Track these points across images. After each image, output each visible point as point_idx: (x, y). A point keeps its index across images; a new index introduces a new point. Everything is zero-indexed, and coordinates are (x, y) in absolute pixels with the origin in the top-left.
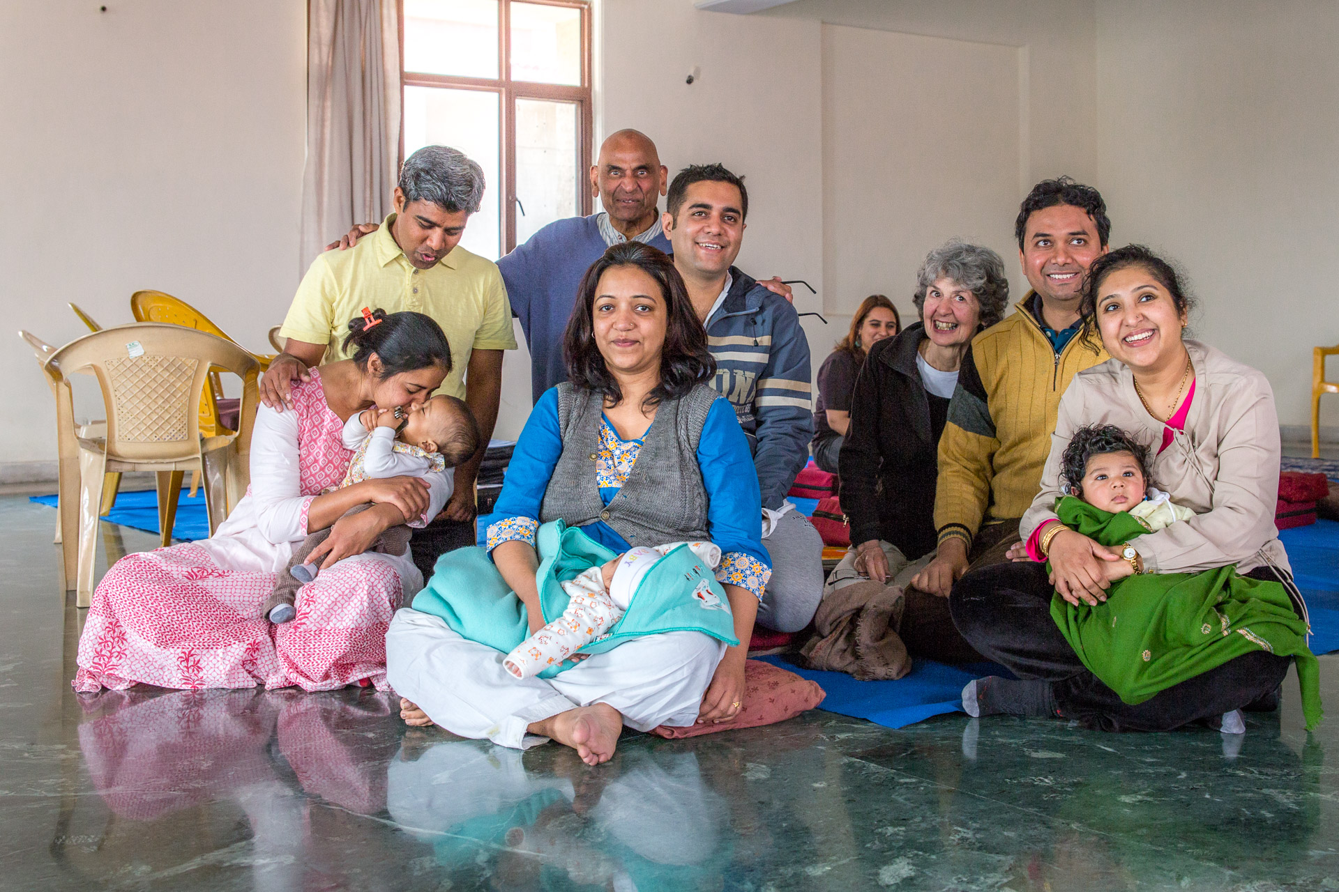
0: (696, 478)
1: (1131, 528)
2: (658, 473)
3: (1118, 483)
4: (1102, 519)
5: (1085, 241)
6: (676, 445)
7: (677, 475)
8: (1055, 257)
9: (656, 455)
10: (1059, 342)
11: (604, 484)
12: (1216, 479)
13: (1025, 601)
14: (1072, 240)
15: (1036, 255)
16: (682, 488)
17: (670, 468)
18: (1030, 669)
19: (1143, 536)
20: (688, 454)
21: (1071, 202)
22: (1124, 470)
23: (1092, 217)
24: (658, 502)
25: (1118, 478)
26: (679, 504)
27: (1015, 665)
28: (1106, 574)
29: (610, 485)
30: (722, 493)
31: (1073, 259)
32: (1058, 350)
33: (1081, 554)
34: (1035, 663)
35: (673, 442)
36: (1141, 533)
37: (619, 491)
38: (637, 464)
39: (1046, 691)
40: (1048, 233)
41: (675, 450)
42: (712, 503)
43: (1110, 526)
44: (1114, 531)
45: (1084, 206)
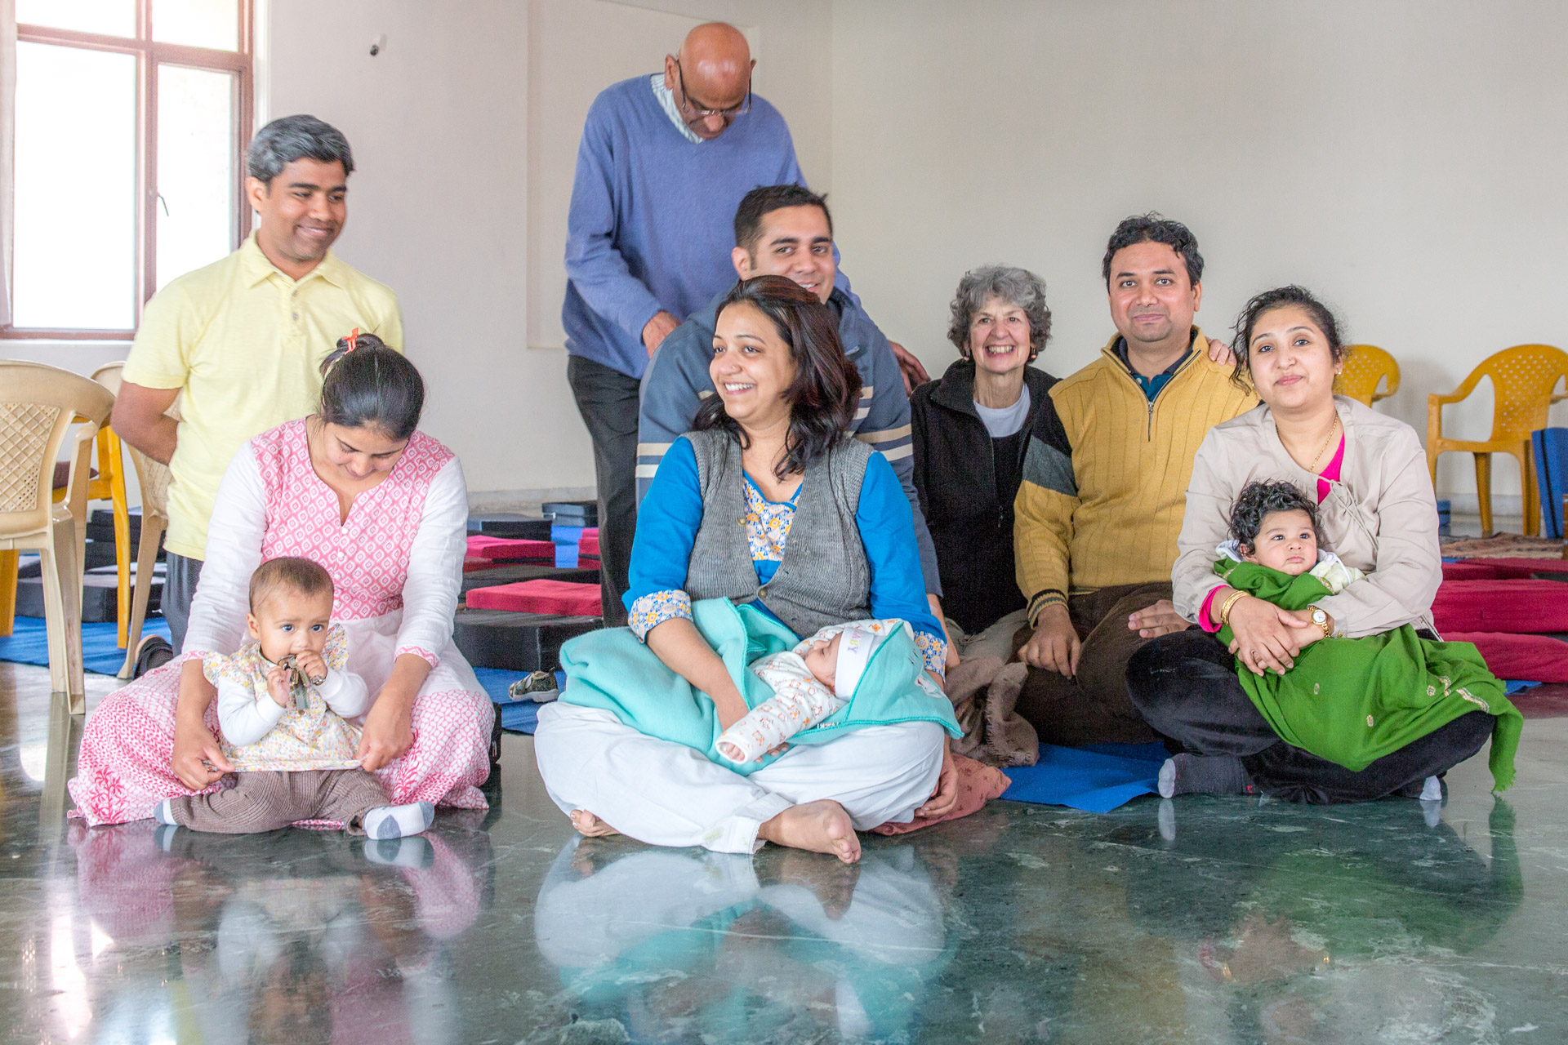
0: (858, 547)
1: (1315, 589)
2: (820, 544)
3: (1296, 545)
4: (1281, 582)
5: (1172, 281)
6: (836, 510)
7: (840, 546)
8: (1139, 298)
9: (814, 523)
10: (1152, 388)
11: (759, 556)
12: (1378, 534)
13: (1215, 671)
14: (1158, 280)
15: (1122, 293)
16: (847, 560)
17: (832, 537)
18: (1221, 745)
19: (1327, 598)
20: (848, 520)
21: (1155, 238)
22: (1301, 532)
23: (1179, 254)
24: (822, 578)
25: (1295, 540)
26: (844, 579)
27: (1204, 740)
28: (1296, 642)
29: (765, 558)
30: (889, 564)
31: (1158, 300)
32: (1150, 398)
33: (1269, 622)
34: (1227, 737)
35: (832, 507)
36: (1324, 594)
37: (780, 567)
38: (793, 533)
39: (1237, 766)
40: (1131, 272)
41: (836, 516)
42: (878, 576)
43: (1292, 587)
44: (1296, 593)
45: (1171, 243)
